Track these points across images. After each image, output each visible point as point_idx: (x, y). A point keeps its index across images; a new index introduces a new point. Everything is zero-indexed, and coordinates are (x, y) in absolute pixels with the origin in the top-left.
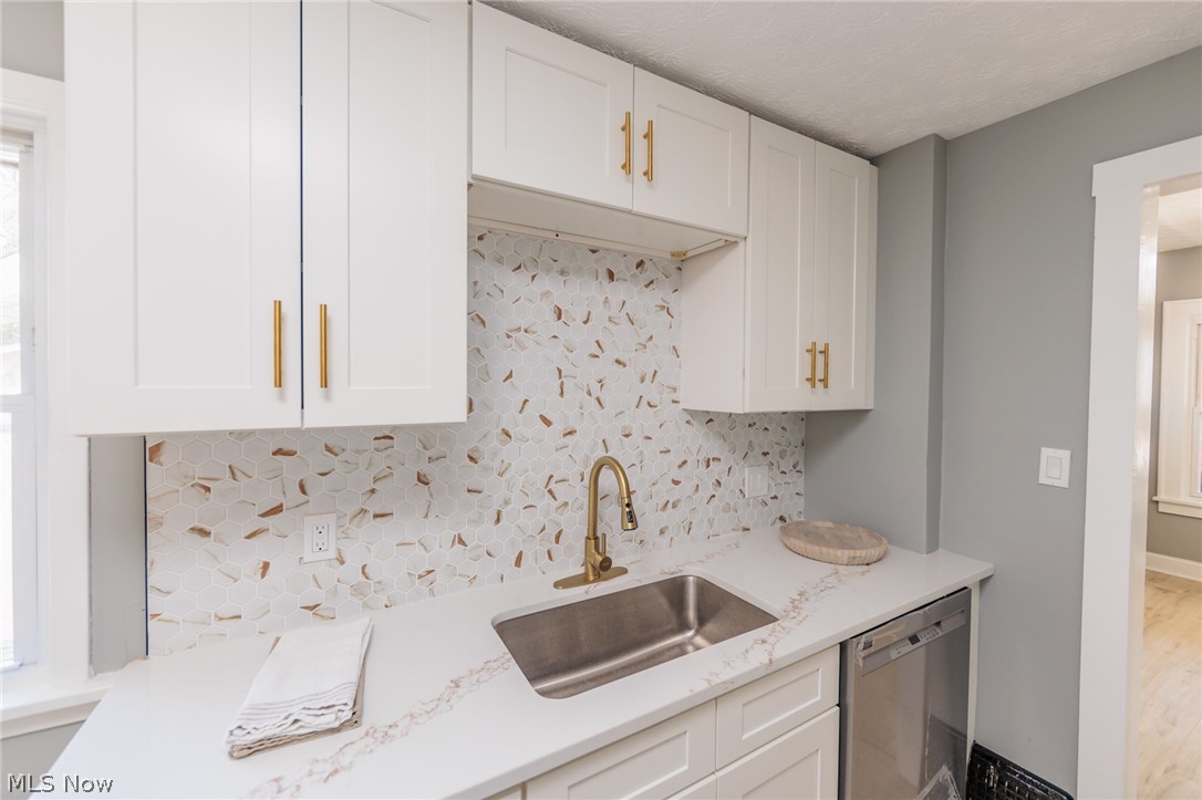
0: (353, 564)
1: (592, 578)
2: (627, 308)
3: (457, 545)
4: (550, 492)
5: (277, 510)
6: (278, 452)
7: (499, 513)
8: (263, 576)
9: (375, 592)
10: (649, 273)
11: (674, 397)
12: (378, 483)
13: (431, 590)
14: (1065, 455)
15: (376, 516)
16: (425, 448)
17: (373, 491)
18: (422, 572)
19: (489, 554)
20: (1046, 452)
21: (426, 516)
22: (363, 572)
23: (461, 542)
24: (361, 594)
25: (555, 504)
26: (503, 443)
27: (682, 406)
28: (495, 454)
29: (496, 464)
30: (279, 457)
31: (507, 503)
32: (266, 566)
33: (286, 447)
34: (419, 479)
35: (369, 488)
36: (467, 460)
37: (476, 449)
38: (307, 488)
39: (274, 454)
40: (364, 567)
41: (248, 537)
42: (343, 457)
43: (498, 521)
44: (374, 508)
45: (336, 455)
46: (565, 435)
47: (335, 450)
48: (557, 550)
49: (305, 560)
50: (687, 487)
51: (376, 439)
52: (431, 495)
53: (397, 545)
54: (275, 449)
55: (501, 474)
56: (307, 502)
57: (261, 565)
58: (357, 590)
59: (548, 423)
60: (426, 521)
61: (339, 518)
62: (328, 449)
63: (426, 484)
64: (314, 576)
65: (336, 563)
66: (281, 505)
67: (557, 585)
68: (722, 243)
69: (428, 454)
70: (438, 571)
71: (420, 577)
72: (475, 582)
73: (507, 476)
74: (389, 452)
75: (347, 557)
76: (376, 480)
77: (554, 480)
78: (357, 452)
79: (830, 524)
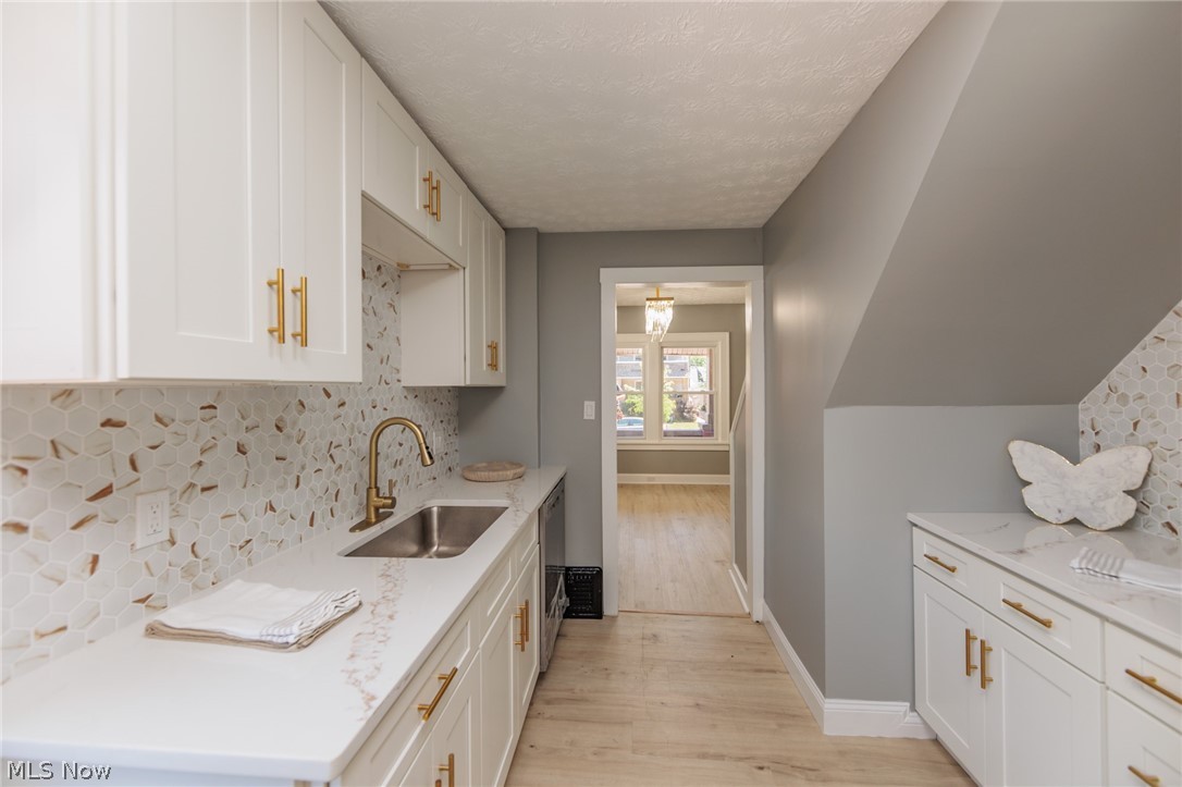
0: (183, 543)
1: (373, 520)
2: (372, 303)
3: (269, 512)
4: (331, 456)
5: (106, 492)
6: (107, 423)
7: (298, 477)
8: (93, 571)
9: (204, 570)
10: (385, 278)
11: (397, 377)
12: (205, 455)
13: (249, 560)
14: (593, 403)
15: (204, 489)
16: (243, 418)
17: (200, 463)
18: (242, 542)
19: (292, 518)
20: (586, 403)
21: (245, 486)
22: (193, 551)
23: (272, 509)
24: (192, 575)
25: (334, 467)
26: (300, 413)
27: (403, 384)
28: (294, 423)
29: (295, 433)
30: (108, 429)
31: (303, 468)
32: (95, 559)
33: (116, 417)
34: (239, 450)
35: (197, 461)
36: (275, 429)
37: (281, 419)
38: (139, 464)
39: (103, 425)
40: (193, 546)
41: (75, 527)
42: (172, 427)
43: (298, 485)
44: (201, 482)
45: (166, 426)
46: (339, 406)
47: (166, 420)
48: (337, 506)
49: (138, 547)
50: (406, 446)
51: (202, 408)
52: (248, 465)
53: (223, 518)
54: (103, 419)
55: (299, 442)
56: (138, 480)
57: (90, 559)
58: (188, 572)
59: (328, 395)
60: (245, 490)
61: (171, 494)
62: (159, 419)
63: (244, 453)
64: (146, 564)
65: (168, 545)
66: (111, 486)
67: (352, 530)
68: (447, 267)
69: (245, 423)
70: (254, 539)
71: (241, 547)
72: (283, 545)
73: (303, 444)
74: (215, 420)
75: (178, 538)
76: (203, 451)
77: (333, 445)
78: (185, 422)
79: (484, 464)
